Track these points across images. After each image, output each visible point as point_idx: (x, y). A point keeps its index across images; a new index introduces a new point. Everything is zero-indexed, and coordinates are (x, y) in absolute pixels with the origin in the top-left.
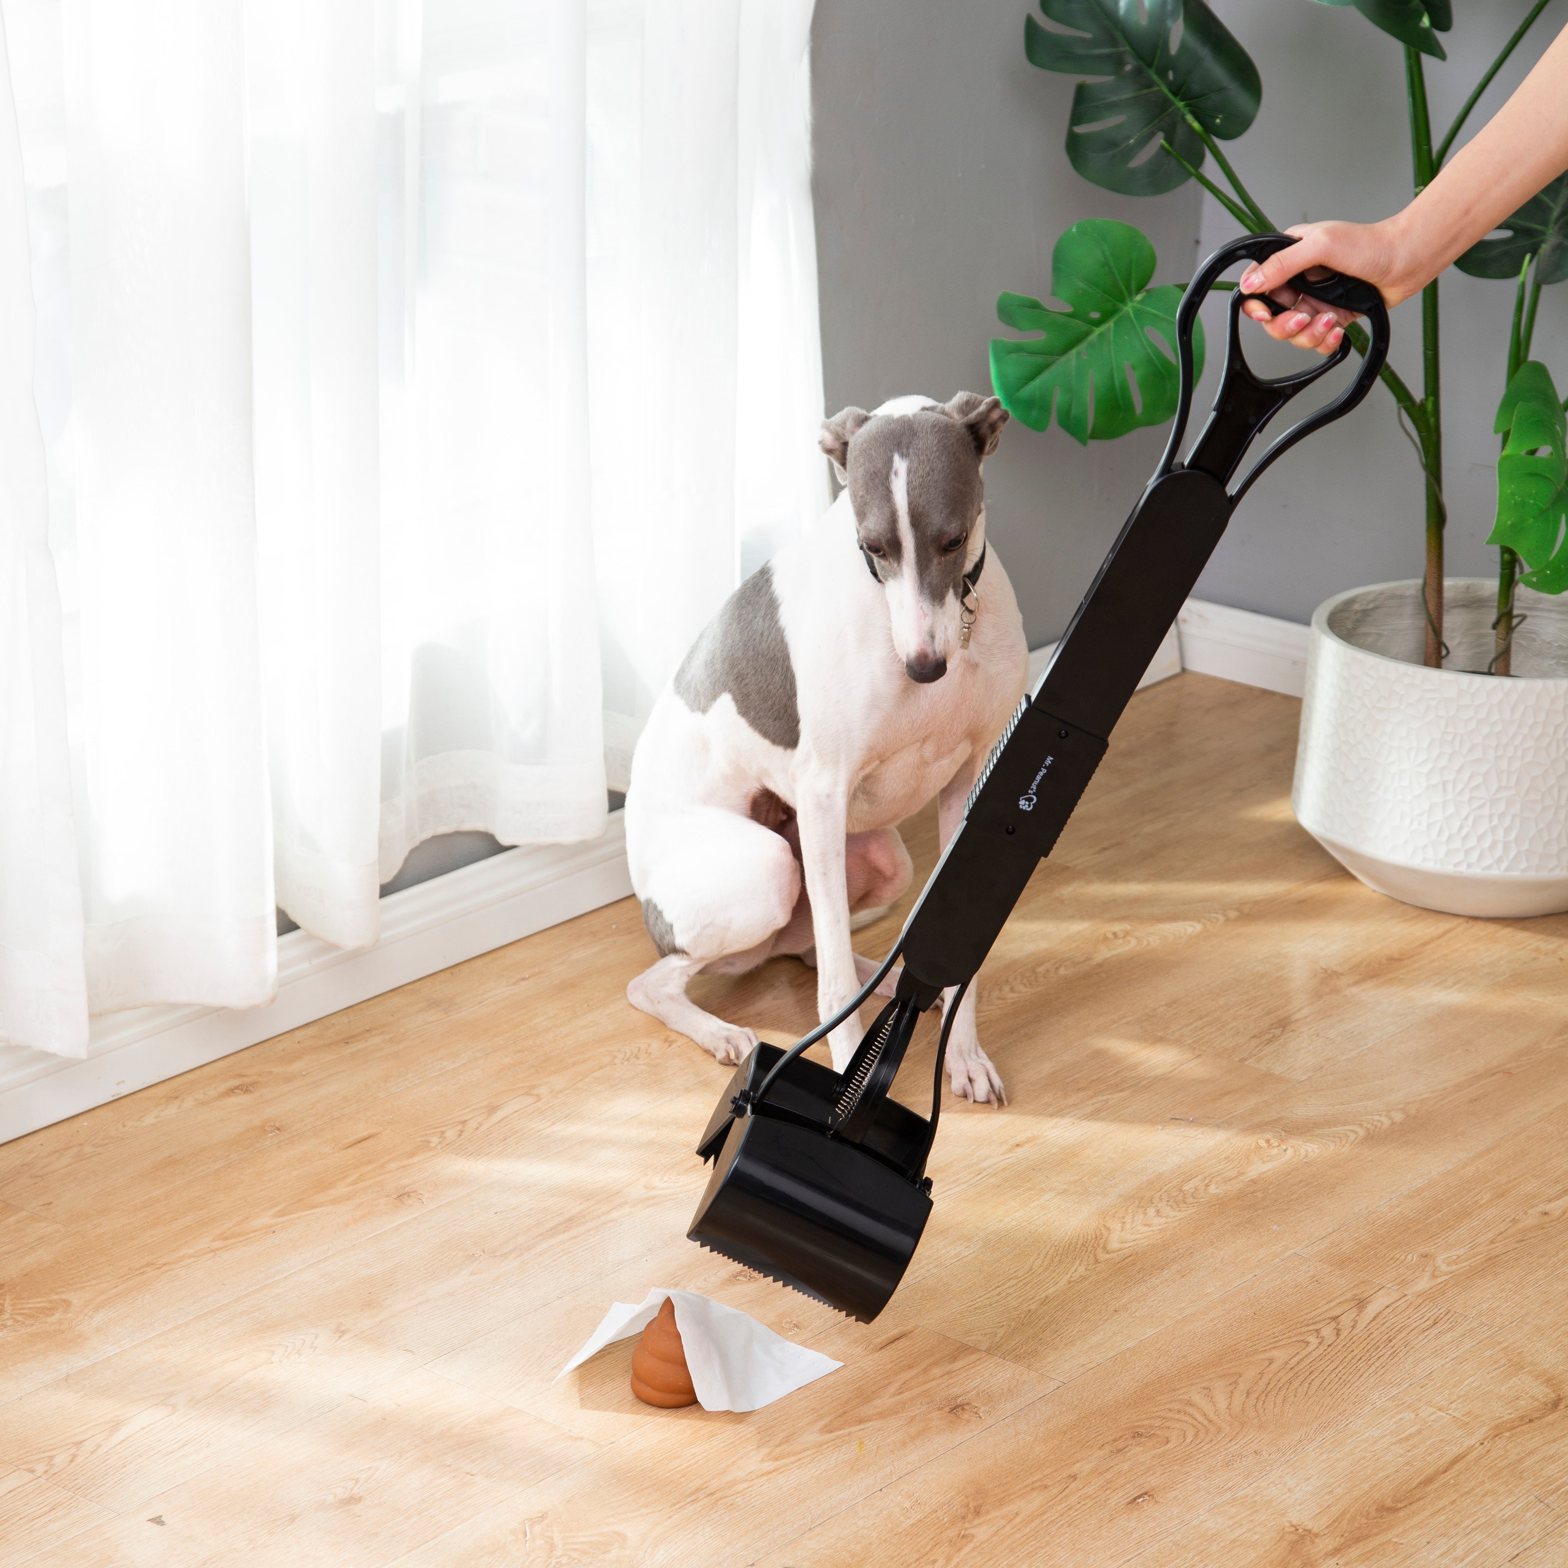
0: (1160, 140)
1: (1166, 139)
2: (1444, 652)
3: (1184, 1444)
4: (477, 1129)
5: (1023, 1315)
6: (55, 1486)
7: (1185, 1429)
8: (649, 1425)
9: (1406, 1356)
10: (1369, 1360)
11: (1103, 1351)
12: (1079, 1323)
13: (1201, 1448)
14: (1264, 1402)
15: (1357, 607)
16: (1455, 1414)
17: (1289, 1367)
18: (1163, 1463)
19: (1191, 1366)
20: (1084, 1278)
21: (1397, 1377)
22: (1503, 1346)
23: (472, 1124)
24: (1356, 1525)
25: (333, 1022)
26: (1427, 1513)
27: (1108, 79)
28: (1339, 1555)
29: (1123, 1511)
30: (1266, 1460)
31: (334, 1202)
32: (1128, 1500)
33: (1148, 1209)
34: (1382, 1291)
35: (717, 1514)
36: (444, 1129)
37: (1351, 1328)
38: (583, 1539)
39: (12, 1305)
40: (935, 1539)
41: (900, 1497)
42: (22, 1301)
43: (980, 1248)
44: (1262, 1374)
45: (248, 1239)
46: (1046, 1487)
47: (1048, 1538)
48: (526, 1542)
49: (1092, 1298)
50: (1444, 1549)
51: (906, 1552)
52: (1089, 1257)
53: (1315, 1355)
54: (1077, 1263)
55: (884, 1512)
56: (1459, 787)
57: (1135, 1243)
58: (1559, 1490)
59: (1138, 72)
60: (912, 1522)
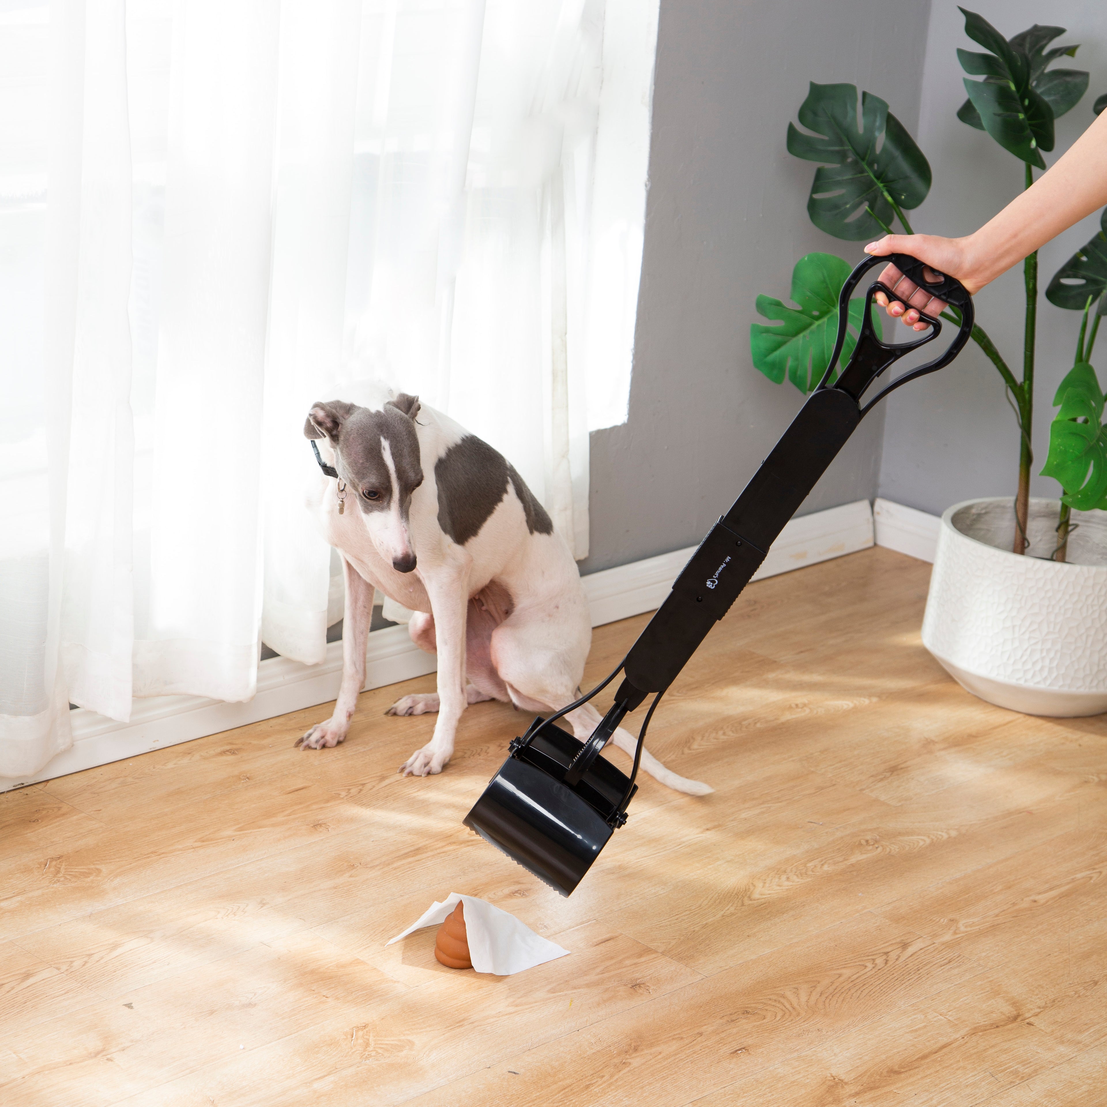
0: (866, 207)
1: (870, 207)
2: (1026, 544)
3: (774, 1021)
4: (371, 789)
5: (689, 934)
6: (71, 979)
7: (777, 1011)
8: (442, 978)
9: (927, 980)
10: (903, 981)
11: (735, 959)
12: (724, 941)
13: (784, 1024)
14: (830, 1000)
15: (974, 511)
16: (950, 1018)
17: (850, 980)
18: (758, 1031)
19: (789, 973)
20: (732, 914)
21: (917, 993)
22: (989, 979)
23: (369, 786)
24: (873, 1079)
25: (294, 716)
26: (919, 1077)
27: (836, 166)
28: (858, 1097)
29: (728, 1057)
30: (824, 1035)
31: (273, 825)
32: (732, 1051)
33: (782, 876)
34: (920, 940)
35: (474, 1035)
36: (350, 787)
37: (895, 960)
38: (388, 1042)
39: (66, 869)
40: (606, 1063)
41: (589, 1036)
42: (72, 867)
43: (670, 890)
44: (832, 983)
45: (216, 843)
46: (682, 1038)
47: (676, 1069)
48: (352, 1040)
49: (735, 926)
50: (925, 1099)
51: (586, 1069)
52: (738, 902)
53: (869, 974)
54: (730, 905)
55: (577, 1044)
56: (1023, 630)
57: (769, 896)
58: (1006, 1070)
59: (855, 163)
60: (594, 1051)
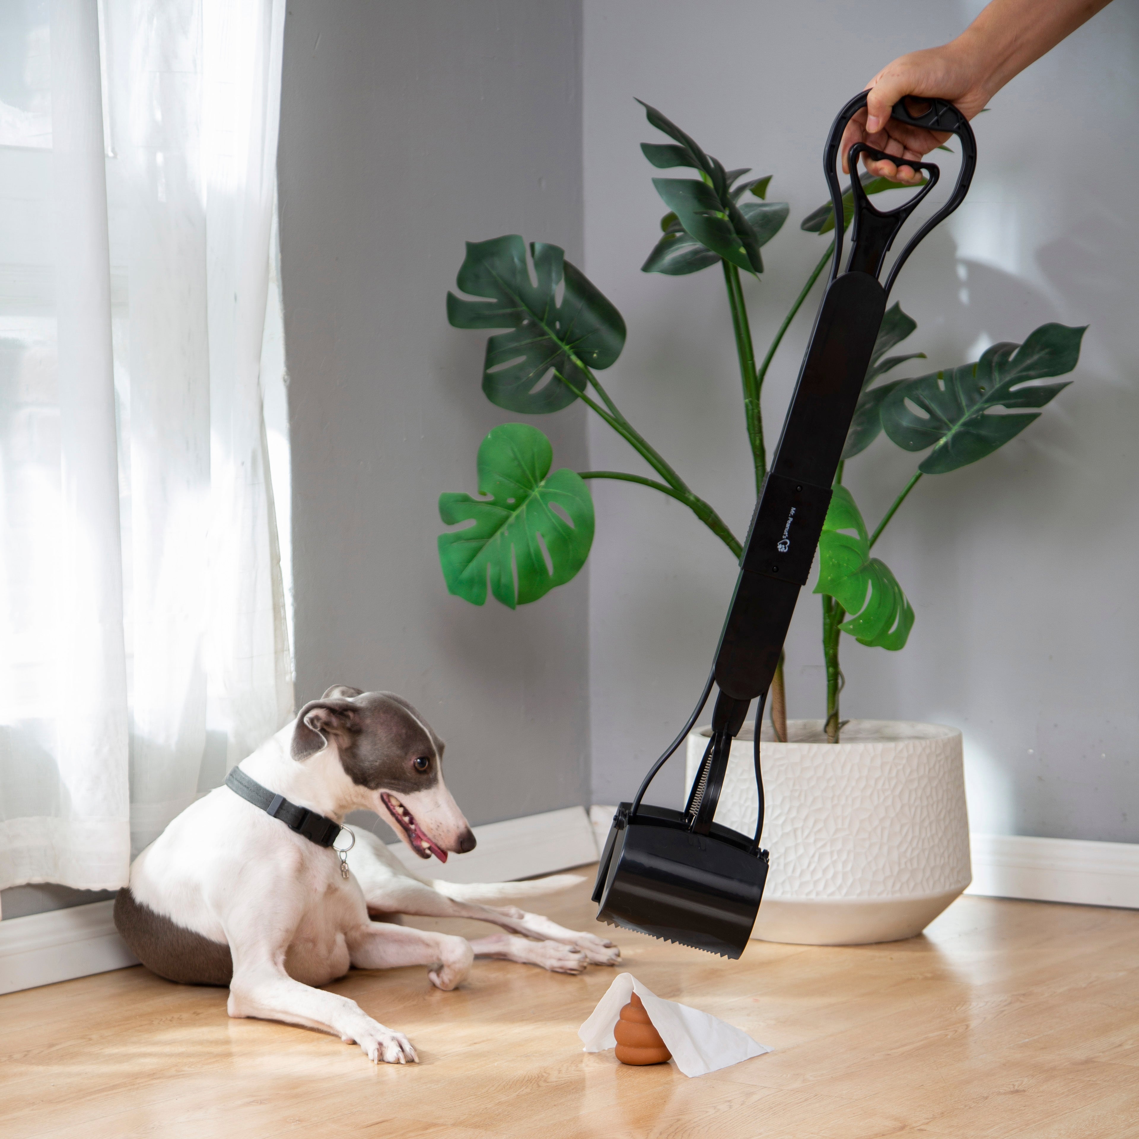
0: (553, 371)
1: (557, 371)
5: (481, 1110)
11: (545, 1121)
12: (525, 1111)
17: (692, 1121)
20: (528, 1094)
22: (858, 1107)
27: (510, 331)
37: (741, 1106)
43: (446, 1085)
44: (672, 1125)
49: (536, 1101)
52: (534, 1084)
53: (713, 1116)
54: (523, 1088)
59: (533, 325)
